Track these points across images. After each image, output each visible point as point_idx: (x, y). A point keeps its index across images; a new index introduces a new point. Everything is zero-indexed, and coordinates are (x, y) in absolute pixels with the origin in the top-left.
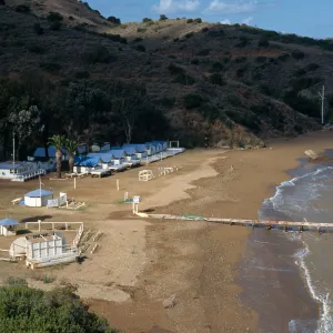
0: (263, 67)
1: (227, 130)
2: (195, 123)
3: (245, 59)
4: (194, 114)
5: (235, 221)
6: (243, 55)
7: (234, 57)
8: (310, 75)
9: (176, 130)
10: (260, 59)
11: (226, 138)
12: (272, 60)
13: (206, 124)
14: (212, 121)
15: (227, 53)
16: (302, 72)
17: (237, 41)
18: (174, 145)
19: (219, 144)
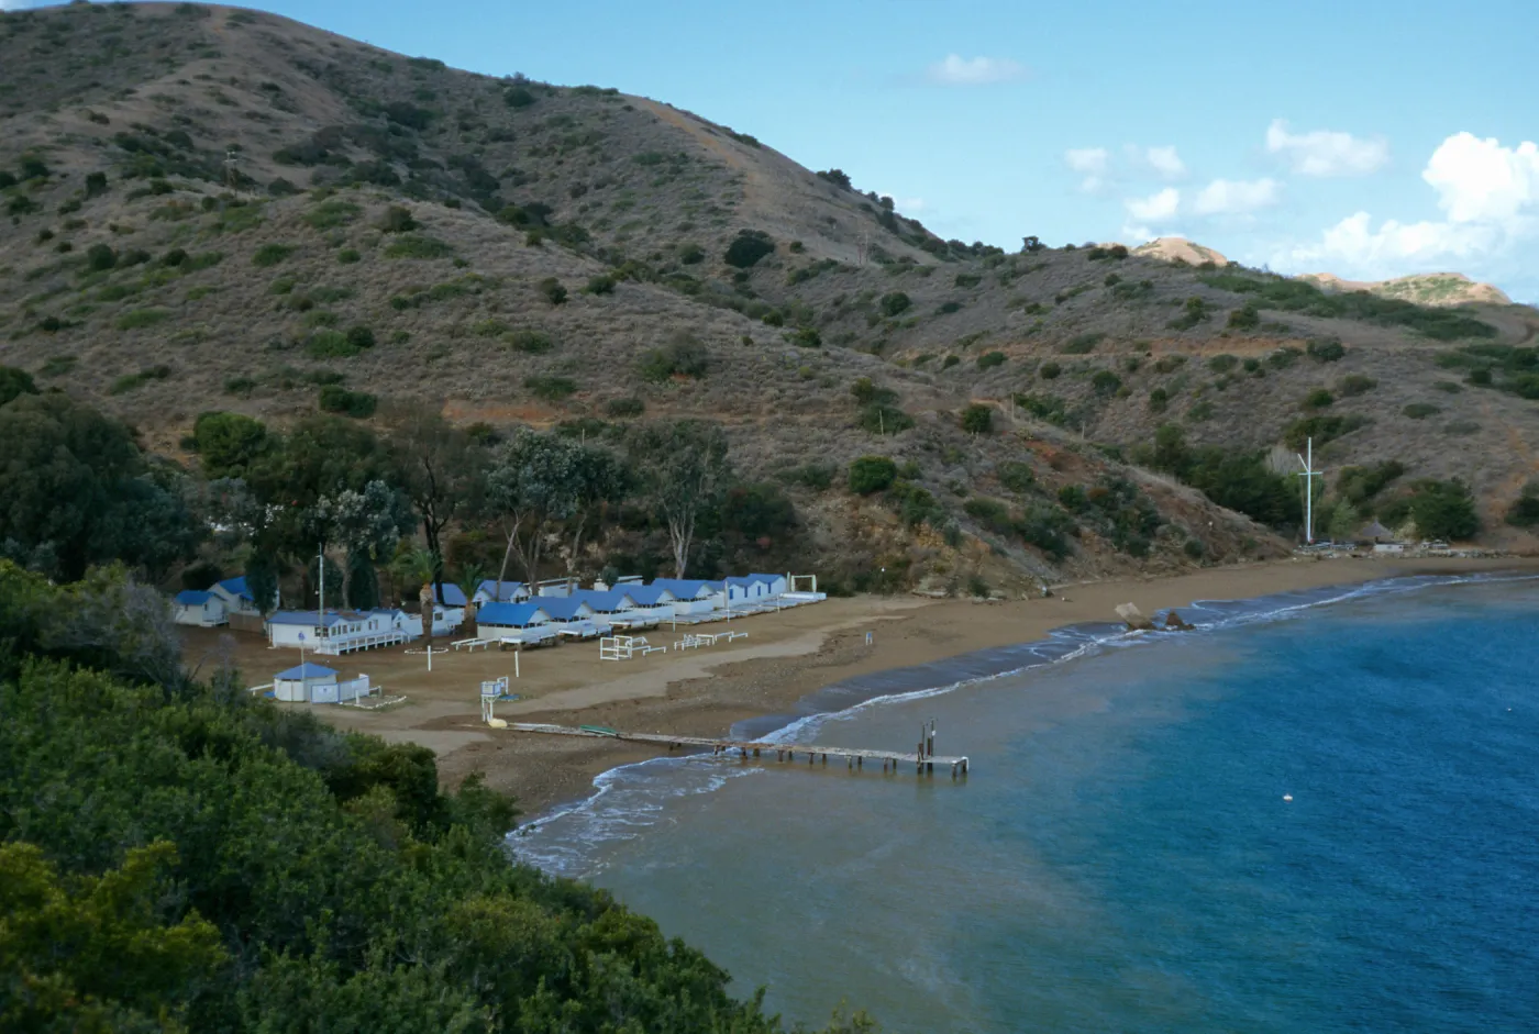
0: (1221, 386)
1: (948, 551)
2: (878, 532)
3: (1181, 361)
4: (875, 508)
5: (681, 740)
6: (1181, 353)
7: (1156, 358)
8: (1342, 409)
9: (823, 550)
10: (1220, 364)
11: (941, 571)
12: (1252, 366)
13: (900, 534)
14: (914, 523)
15: (1141, 347)
16: (1323, 400)
17: (1178, 314)
18: (803, 587)
19: (925, 583)
